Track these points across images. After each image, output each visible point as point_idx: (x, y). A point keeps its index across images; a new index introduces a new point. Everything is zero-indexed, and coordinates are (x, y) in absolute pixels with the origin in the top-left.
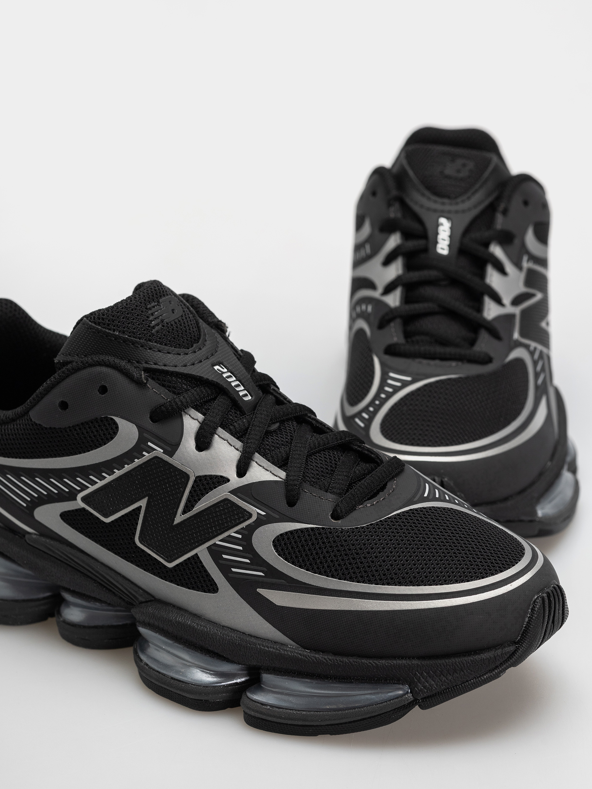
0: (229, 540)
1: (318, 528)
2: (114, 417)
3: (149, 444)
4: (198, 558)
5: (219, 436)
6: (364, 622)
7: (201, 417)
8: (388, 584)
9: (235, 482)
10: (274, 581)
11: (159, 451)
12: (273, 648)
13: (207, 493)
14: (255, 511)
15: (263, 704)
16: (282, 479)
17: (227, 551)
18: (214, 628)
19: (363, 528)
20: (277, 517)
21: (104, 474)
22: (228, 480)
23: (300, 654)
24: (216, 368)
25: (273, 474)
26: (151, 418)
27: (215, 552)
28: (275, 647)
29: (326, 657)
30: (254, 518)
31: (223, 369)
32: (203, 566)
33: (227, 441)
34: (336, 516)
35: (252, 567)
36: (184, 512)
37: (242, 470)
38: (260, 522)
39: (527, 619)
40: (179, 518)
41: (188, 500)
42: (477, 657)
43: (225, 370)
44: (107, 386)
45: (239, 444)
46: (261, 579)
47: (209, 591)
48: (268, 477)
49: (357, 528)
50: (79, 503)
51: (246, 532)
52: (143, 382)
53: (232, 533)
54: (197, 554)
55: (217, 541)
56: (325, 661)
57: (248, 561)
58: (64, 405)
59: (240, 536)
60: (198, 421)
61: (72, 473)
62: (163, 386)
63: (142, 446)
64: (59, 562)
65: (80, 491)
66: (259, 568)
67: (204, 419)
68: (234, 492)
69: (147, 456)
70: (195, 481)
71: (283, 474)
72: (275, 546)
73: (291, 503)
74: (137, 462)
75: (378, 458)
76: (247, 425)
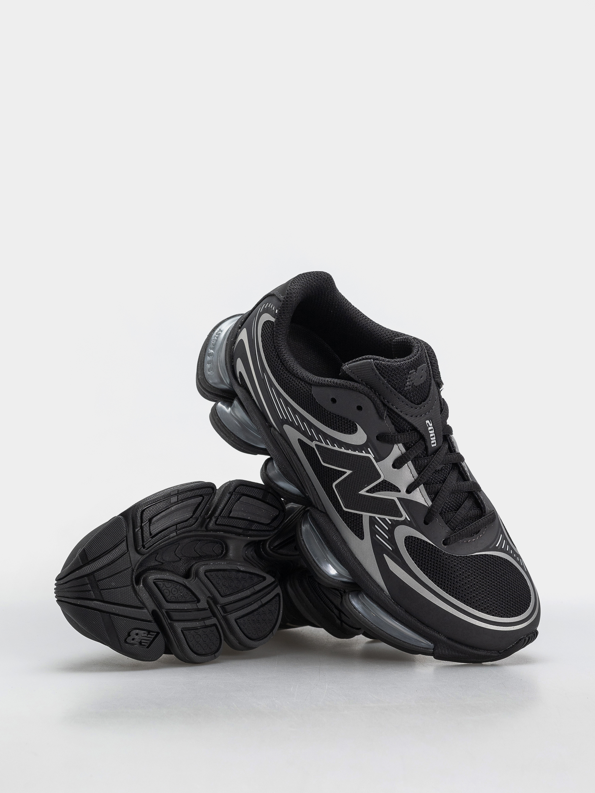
0: (384, 520)
1: (433, 545)
2: (357, 424)
3: (369, 449)
4: (362, 517)
5: (408, 465)
6: (430, 608)
7: (404, 450)
8: (452, 596)
9: (403, 494)
10: (395, 556)
11: (371, 456)
12: (376, 589)
13: (385, 491)
14: (405, 516)
15: (355, 608)
16: (428, 505)
17: (379, 525)
18: (351, 556)
19: (456, 556)
20: (415, 526)
21: (335, 445)
22: (400, 491)
23: (388, 601)
24: (427, 422)
25: (425, 500)
26: (377, 437)
27: (373, 521)
28: (377, 589)
29: (401, 611)
30: (402, 519)
31: (430, 423)
32: (362, 523)
33: (411, 470)
34: (445, 543)
35: (388, 542)
36: (367, 491)
37: (410, 490)
38: (404, 523)
39: (511, 646)
40: (363, 492)
41: (373, 488)
42: (476, 652)
43: (431, 425)
44: (363, 408)
45: (416, 475)
46: (389, 551)
47: (358, 536)
48: (421, 500)
49: (452, 555)
50: (313, 444)
51: (394, 523)
52: (383, 418)
53: (387, 518)
54: (362, 515)
55: (377, 516)
56: (399, 613)
57: (387, 537)
58: (334, 401)
59: (390, 523)
60: (401, 452)
61: (318, 431)
62: (393, 424)
63: (365, 448)
64: (284, 455)
65: (316, 441)
66: (391, 545)
67: (405, 453)
68: (399, 499)
69: (364, 454)
70: (382, 481)
71: (430, 503)
72: (405, 539)
73: (426, 523)
74: (357, 453)
75: (484, 509)
76: (426, 464)
